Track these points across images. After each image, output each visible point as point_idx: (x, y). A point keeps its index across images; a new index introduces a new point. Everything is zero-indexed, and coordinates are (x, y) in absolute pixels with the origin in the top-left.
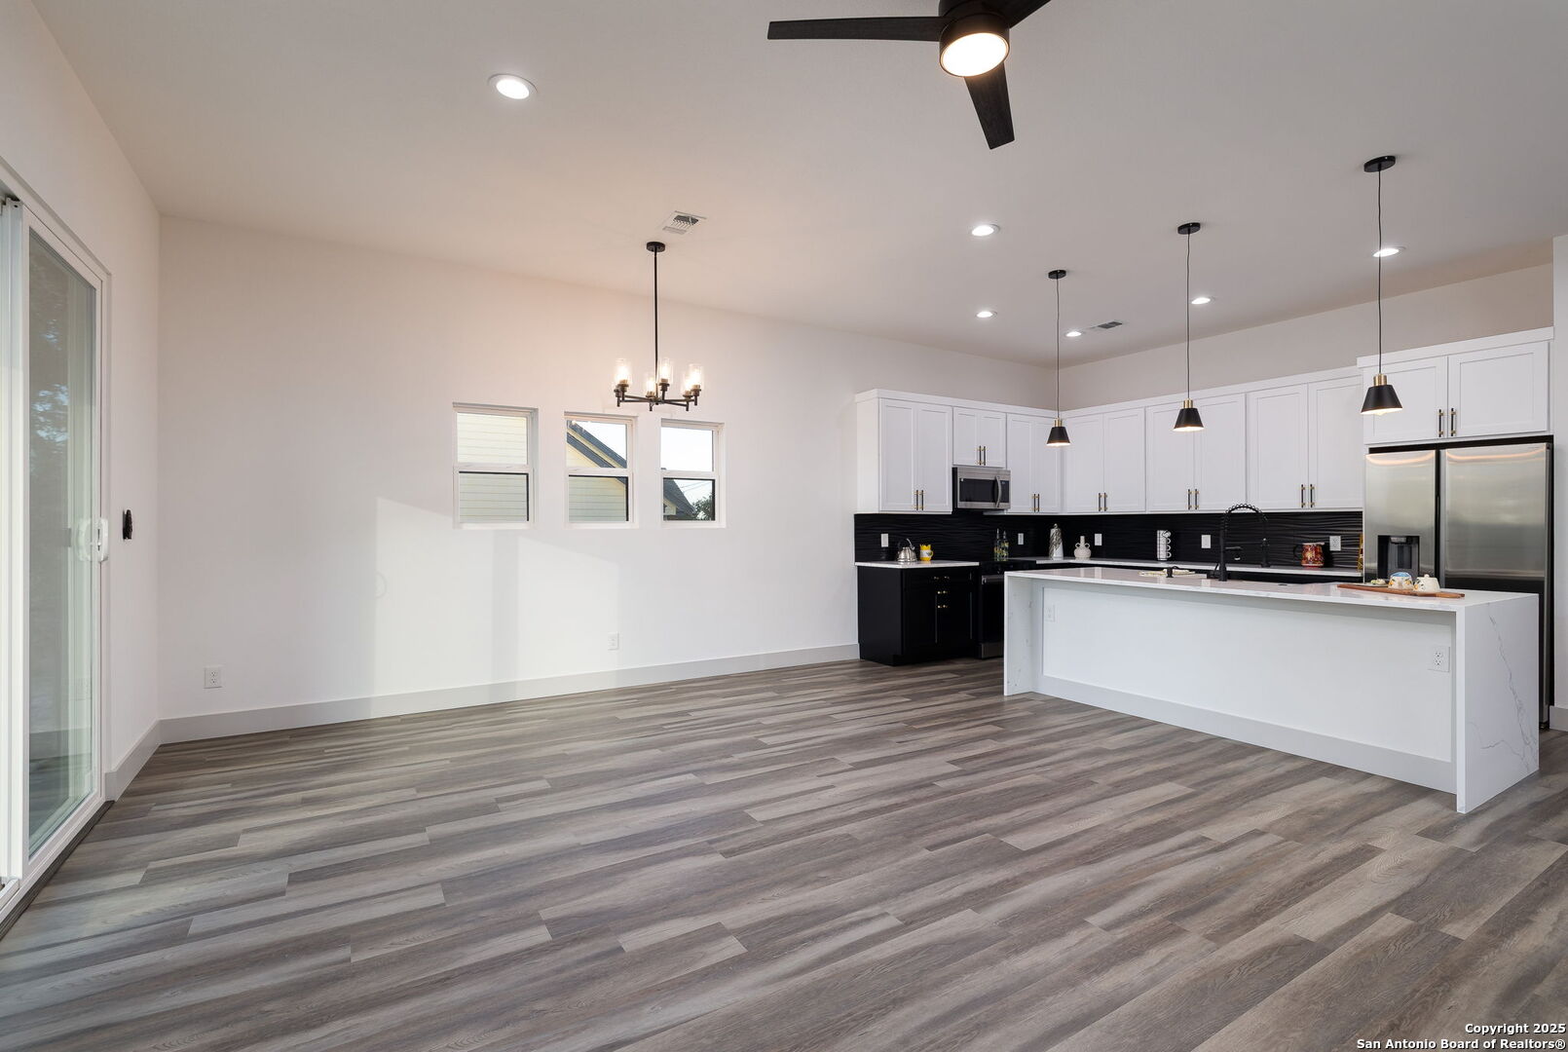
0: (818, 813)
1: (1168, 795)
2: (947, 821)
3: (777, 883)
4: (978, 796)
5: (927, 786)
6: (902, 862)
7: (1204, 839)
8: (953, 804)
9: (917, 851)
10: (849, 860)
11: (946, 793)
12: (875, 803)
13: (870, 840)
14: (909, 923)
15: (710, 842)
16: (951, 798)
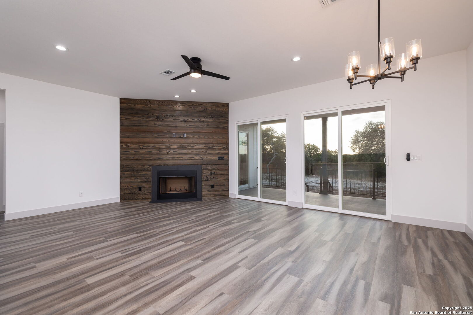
0: (237, 243)
1: (102, 274)
2: (199, 246)
3: (234, 229)
4: (187, 258)
5: (206, 259)
6: (211, 235)
7: (122, 253)
8: (197, 253)
9: (208, 237)
10: (222, 234)
11: (198, 258)
12: (222, 249)
13: (220, 238)
14: (208, 227)
15: (255, 233)
16: (196, 255)
